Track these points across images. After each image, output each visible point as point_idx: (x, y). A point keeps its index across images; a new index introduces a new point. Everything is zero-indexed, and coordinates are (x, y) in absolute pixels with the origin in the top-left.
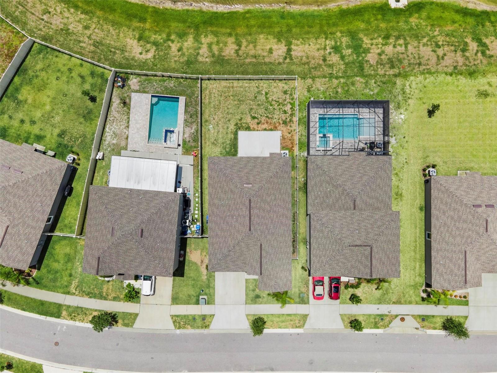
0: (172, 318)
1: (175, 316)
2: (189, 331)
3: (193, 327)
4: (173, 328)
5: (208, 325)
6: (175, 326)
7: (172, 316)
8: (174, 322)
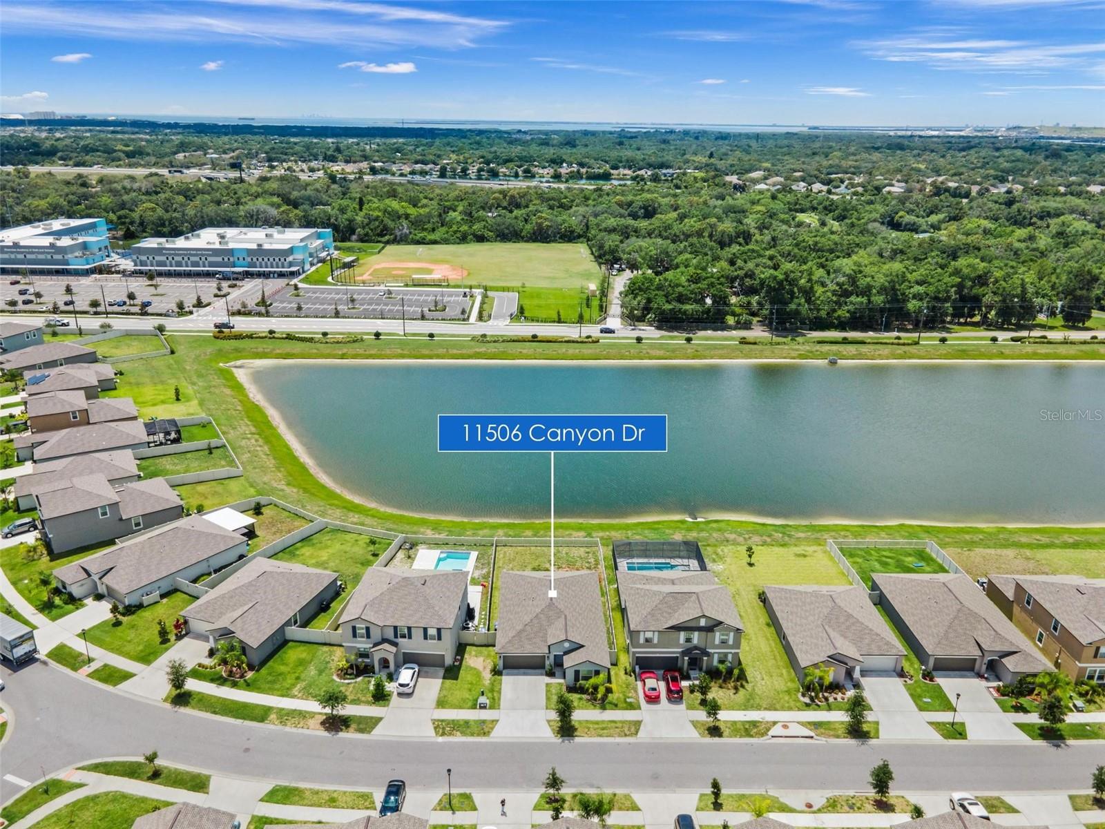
0: (434, 723)
1: (438, 720)
2: (458, 738)
3: (464, 734)
4: (434, 735)
5: (489, 732)
6: (437, 733)
7: (434, 721)
8: (435, 728)
